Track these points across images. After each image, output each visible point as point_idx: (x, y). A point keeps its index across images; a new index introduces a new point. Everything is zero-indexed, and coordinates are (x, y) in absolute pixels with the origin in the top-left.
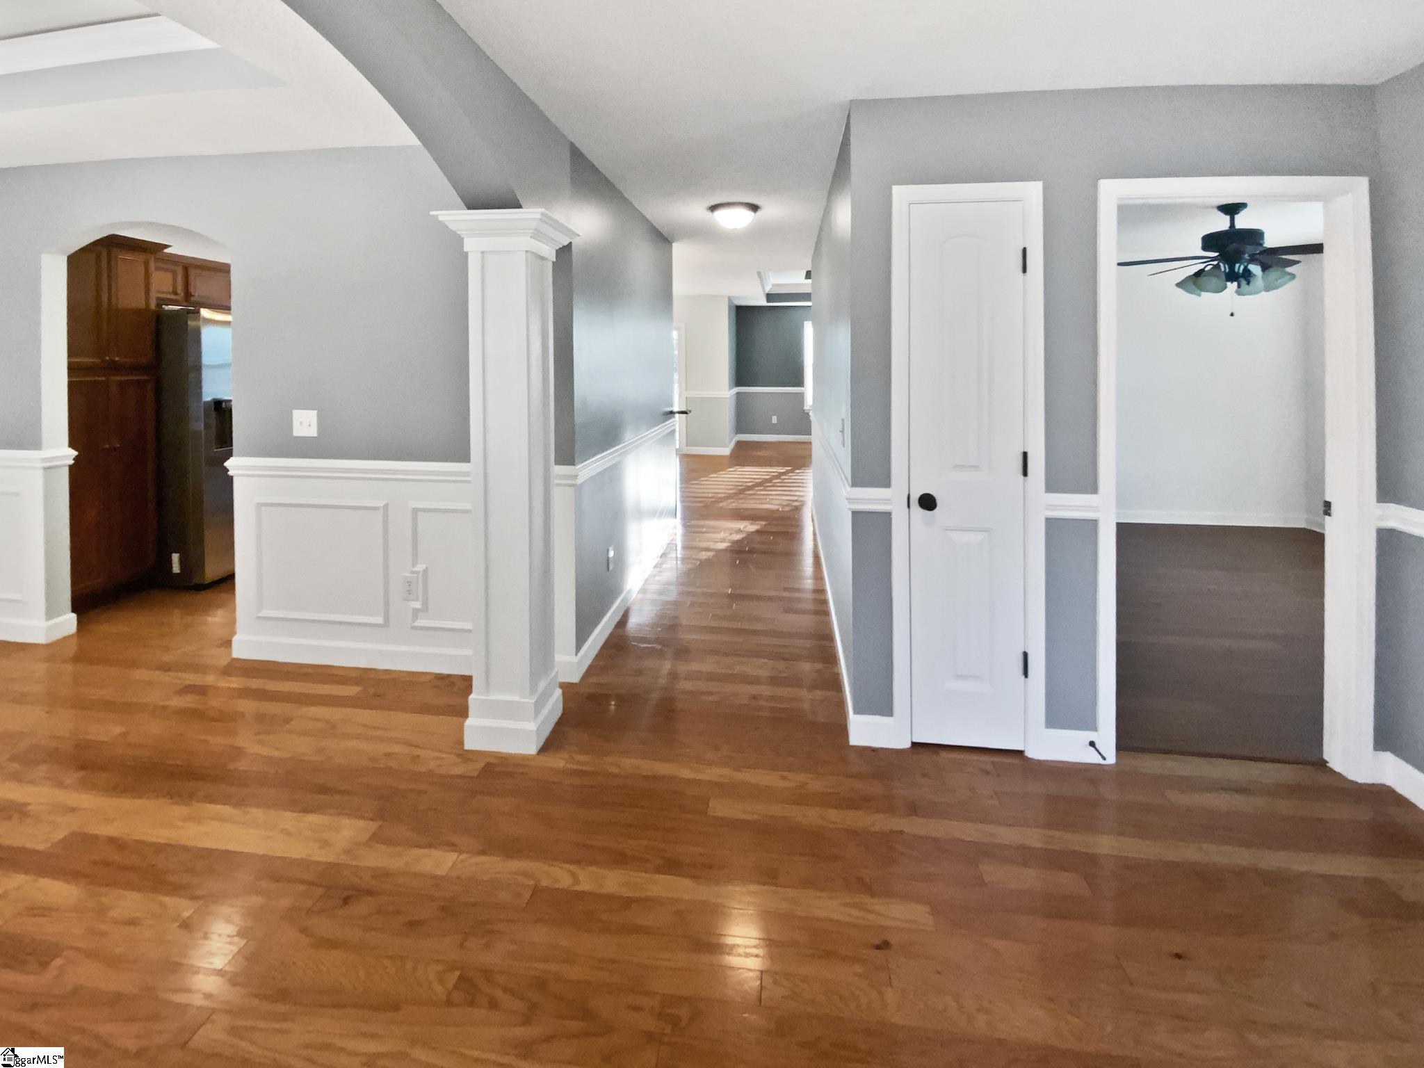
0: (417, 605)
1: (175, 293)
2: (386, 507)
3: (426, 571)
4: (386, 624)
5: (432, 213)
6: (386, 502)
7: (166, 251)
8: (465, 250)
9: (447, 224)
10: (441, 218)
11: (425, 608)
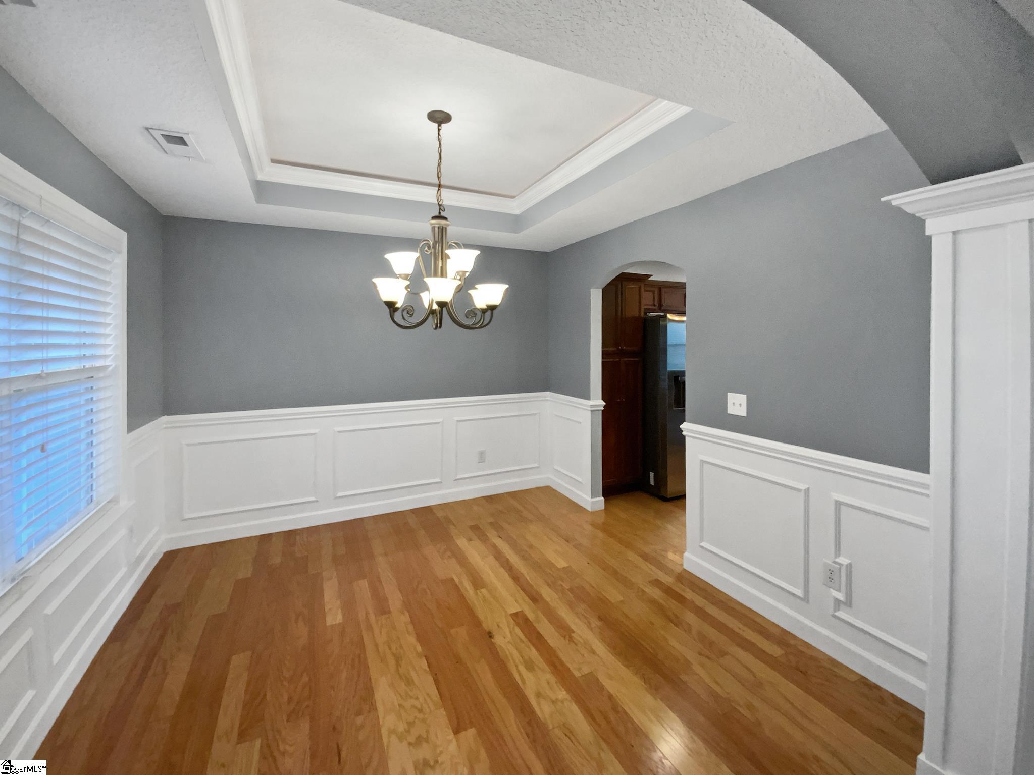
0: (841, 596)
1: (655, 306)
2: (807, 491)
3: (849, 566)
4: (806, 599)
5: (883, 199)
6: (808, 487)
7: (650, 279)
8: (927, 233)
9: (903, 207)
10: (894, 203)
11: (849, 603)
